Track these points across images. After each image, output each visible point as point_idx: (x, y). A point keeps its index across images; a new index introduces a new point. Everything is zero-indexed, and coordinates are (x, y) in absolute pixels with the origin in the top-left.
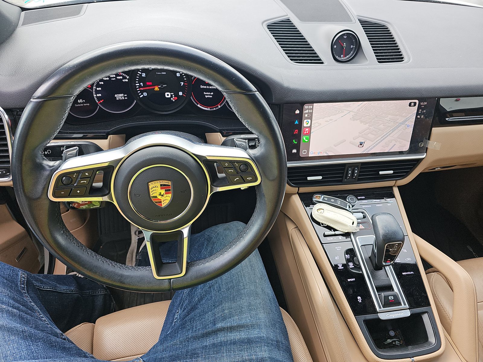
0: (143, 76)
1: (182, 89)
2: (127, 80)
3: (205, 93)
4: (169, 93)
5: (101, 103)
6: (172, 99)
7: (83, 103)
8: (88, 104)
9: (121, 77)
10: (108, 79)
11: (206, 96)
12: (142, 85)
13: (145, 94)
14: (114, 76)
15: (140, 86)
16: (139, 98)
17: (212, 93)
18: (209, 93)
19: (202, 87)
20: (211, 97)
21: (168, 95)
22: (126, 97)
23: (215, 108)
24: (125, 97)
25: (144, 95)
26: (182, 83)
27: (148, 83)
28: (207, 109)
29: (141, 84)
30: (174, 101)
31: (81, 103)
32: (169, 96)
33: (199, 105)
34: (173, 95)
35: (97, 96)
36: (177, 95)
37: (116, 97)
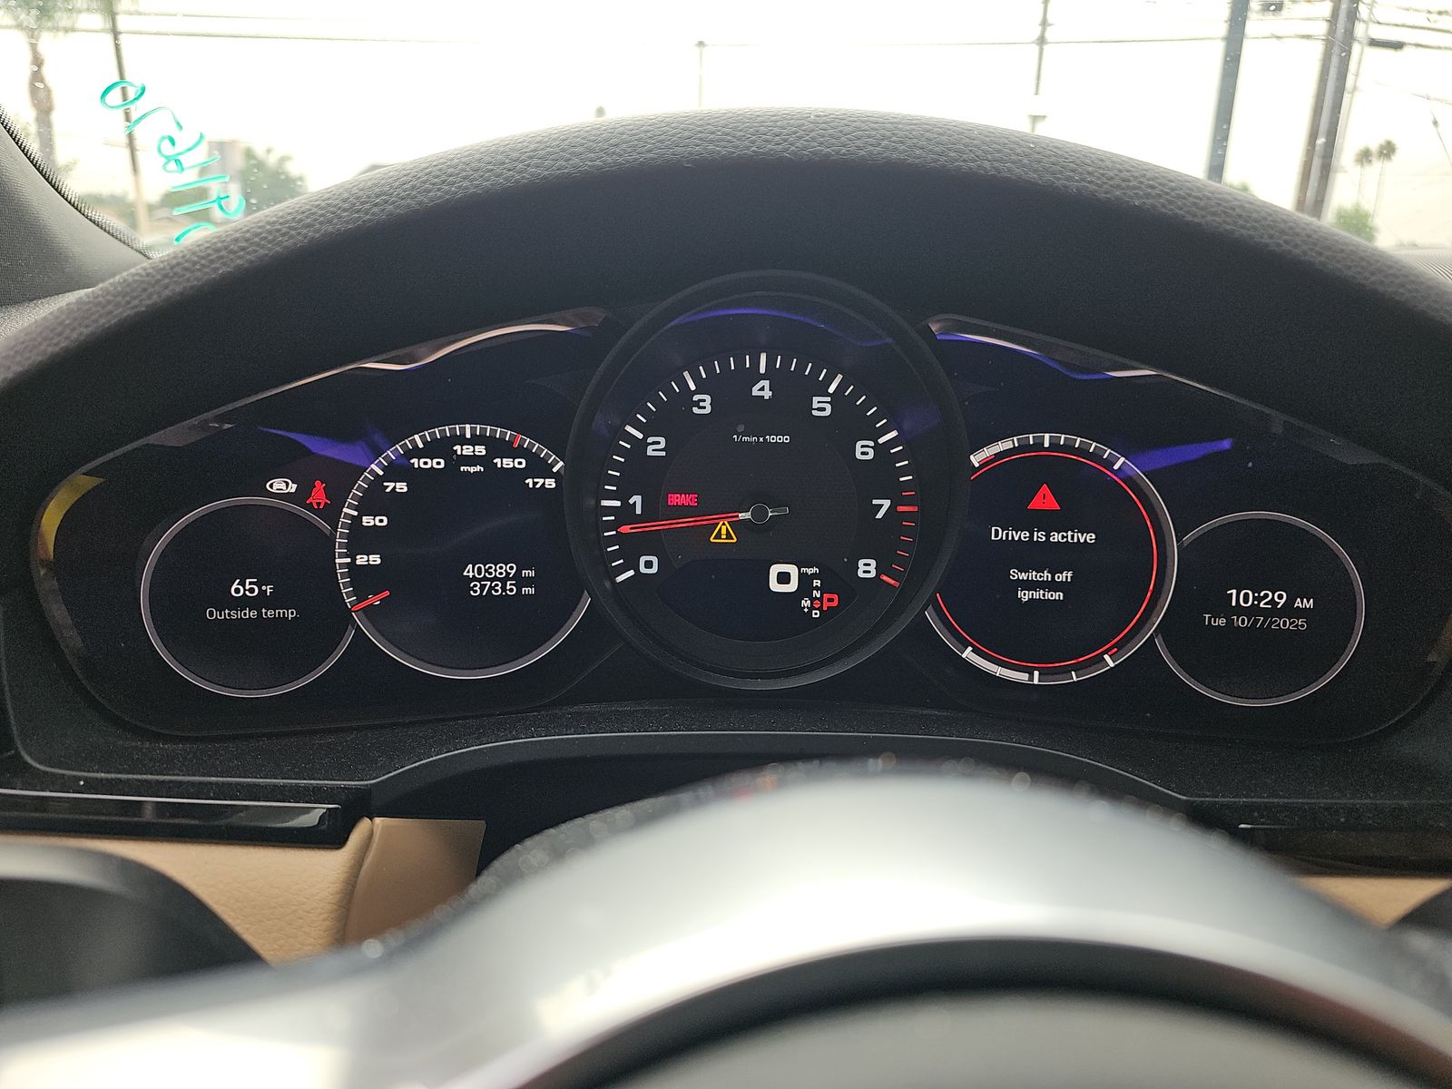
0: (650, 452)
1: (878, 540)
2: (551, 483)
3: (1016, 575)
4: (793, 570)
5: (369, 612)
6: (806, 603)
7: (260, 602)
8: (291, 614)
9: (520, 463)
10: (438, 463)
11: (1025, 596)
12: (638, 511)
13: (649, 565)
14: (481, 450)
15: (625, 513)
16: (608, 584)
17: (1065, 576)
18: (1046, 576)
19: (998, 534)
20: (1058, 596)
21: (783, 578)
22: (528, 582)
23: (1077, 668)
24: (520, 581)
25: (643, 570)
26: (885, 504)
27: (678, 499)
28: (1022, 677)
29: (637, 500)
30: (816, 614)
31: (244, 602)
32: (792, 587)
33: (968, 654)
34: (817, 583)
35: (352, 566)
36: (839, 578)
37: (468, 579)
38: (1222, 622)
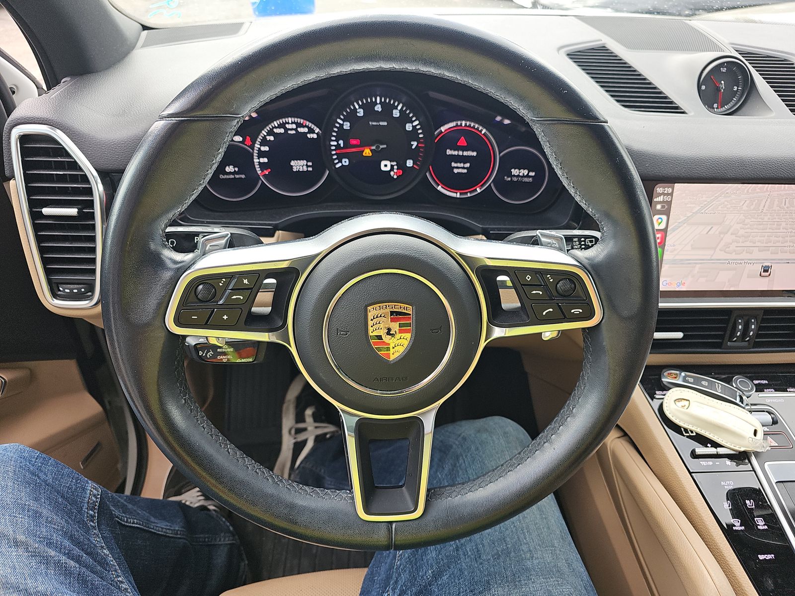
0: (345, 127)
1: (413, 155)
2: (315, 136)
3: (453, 164)
4: (388, 163)
5: (265, 176)
6: (392, 173)
7: (234, 173)
8: (243, 176)
9: (306, 130)
10: (282, 131)
11: (456, 171)
12: (342, 145)
13: (345, 162)
14: (294, 126)
15: (338, 147)
16: (333, 168)
17: (468, 165)
18: (462, 165)
19: (449, 152)
20: (465, 171)
21: (385, 165)
22: (310, 166)
23: (470, 192)
24: (307, 166)
25: (344, 164)
26: (415, 144)
27: (354, 142)
28: (454, 195)
29: (341, 142)
30: (395, 177)
31: (230, 173)
32: (388, 168)
33: (439, 188)
34: (395, 167)
35: (259, 162)
36: (402, 166)
37: (292, 166)
38: (509, 179)
